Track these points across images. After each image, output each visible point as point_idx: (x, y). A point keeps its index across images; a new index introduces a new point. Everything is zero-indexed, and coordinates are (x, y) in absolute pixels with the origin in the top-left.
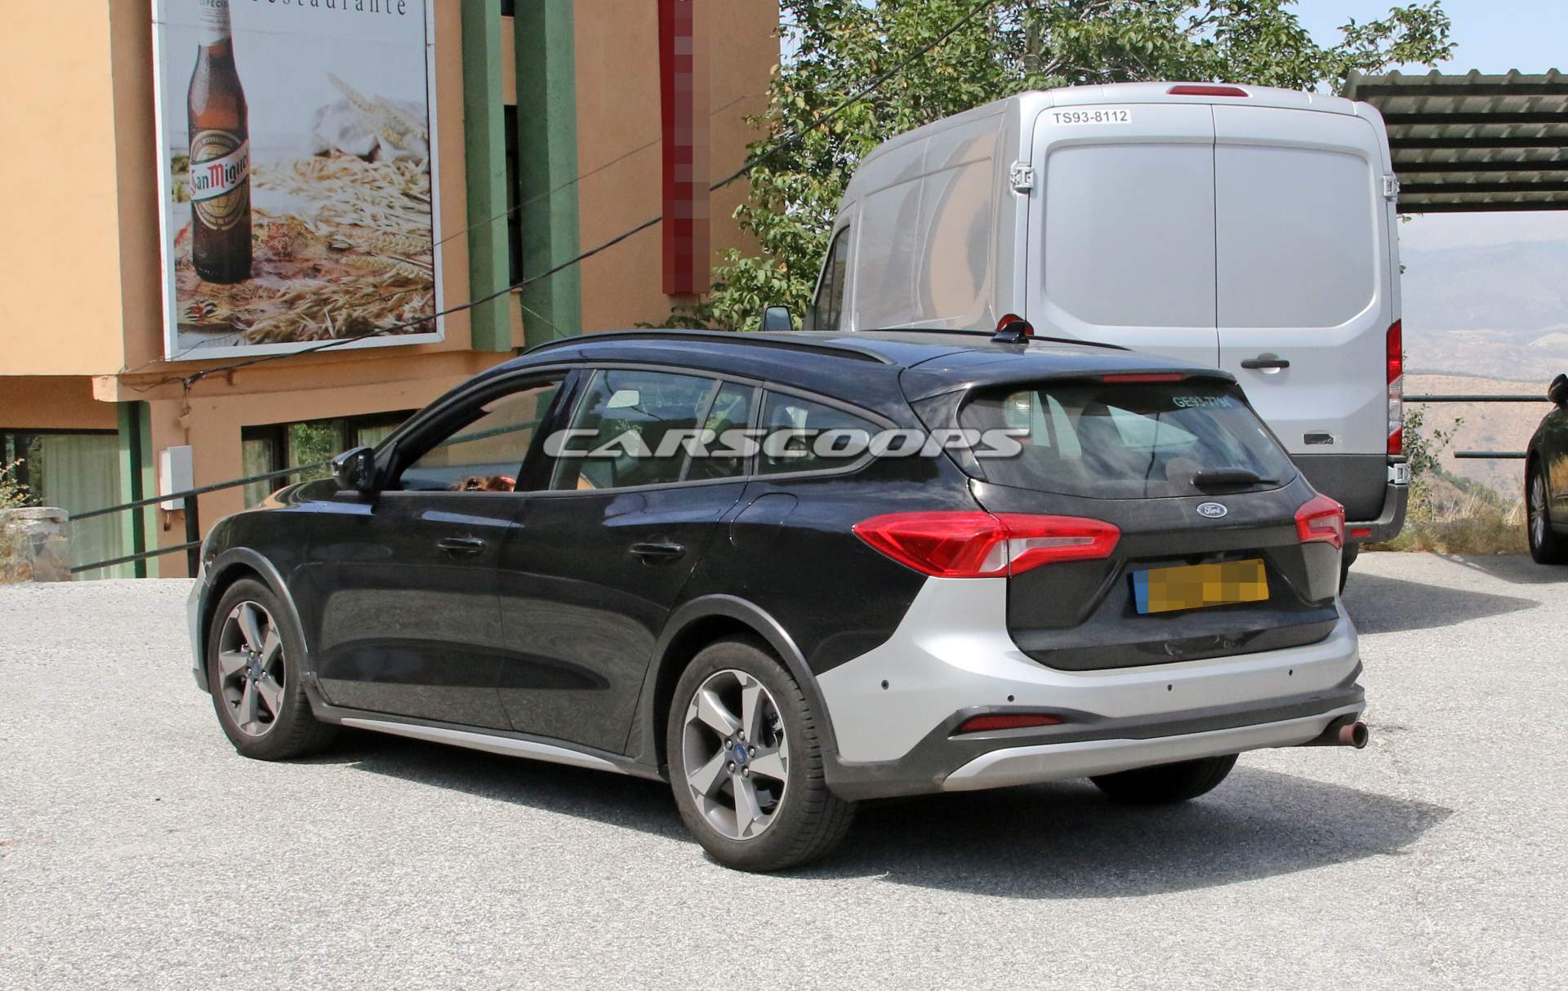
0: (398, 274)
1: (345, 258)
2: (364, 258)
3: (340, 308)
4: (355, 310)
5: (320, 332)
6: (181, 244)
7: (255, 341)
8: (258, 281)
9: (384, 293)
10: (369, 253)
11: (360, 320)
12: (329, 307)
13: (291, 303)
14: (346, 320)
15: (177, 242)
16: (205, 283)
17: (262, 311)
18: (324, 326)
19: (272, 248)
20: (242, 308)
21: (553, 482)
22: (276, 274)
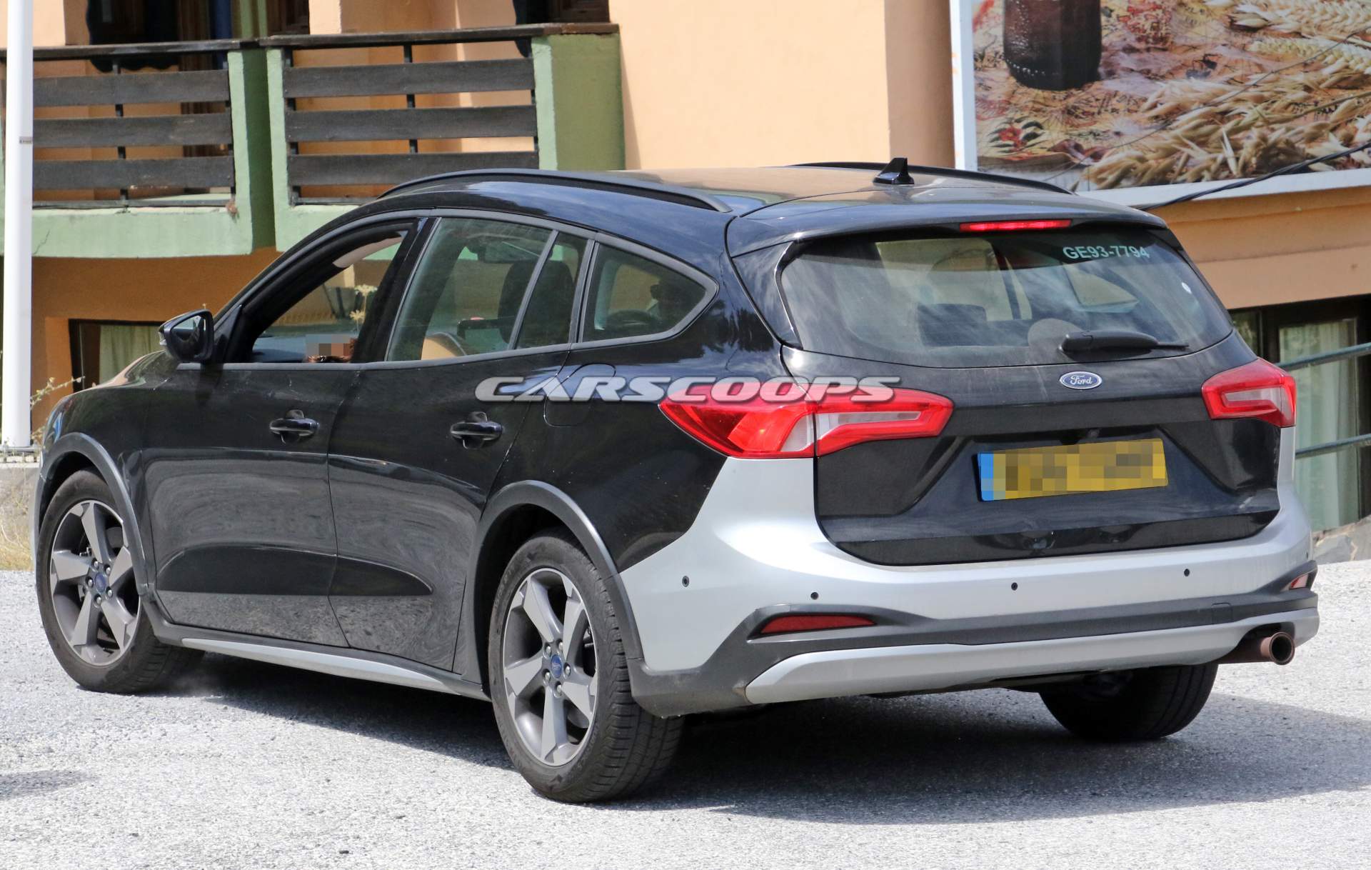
0: (1347, 67)
1: (1257, 43)
2: (1289, 42)
3: (1247, 127)
4: (1273, 130)
5: (1213, 167)
6: (984, 26)
7: (1104, 184)
8: (1110, 85)
9: (1323, 99)
10: (1298, 34)
11: (1281, 145)
12: (1229, 125)
13: (1166, 120)
14: (1257, 145)
15: (977, 22)
16: (1024, 89)
17: (1118, 134)
18: (1220, 158)
19: (1135, 29)
20: (1084, 130)
21: (389, 352)
22: (1141, 72)
